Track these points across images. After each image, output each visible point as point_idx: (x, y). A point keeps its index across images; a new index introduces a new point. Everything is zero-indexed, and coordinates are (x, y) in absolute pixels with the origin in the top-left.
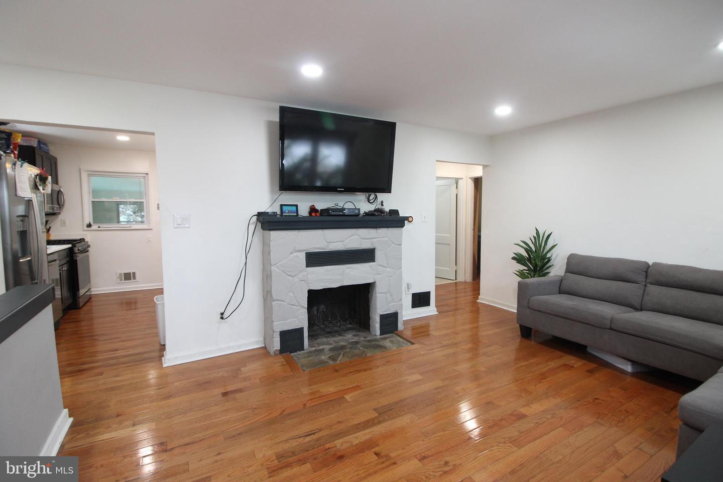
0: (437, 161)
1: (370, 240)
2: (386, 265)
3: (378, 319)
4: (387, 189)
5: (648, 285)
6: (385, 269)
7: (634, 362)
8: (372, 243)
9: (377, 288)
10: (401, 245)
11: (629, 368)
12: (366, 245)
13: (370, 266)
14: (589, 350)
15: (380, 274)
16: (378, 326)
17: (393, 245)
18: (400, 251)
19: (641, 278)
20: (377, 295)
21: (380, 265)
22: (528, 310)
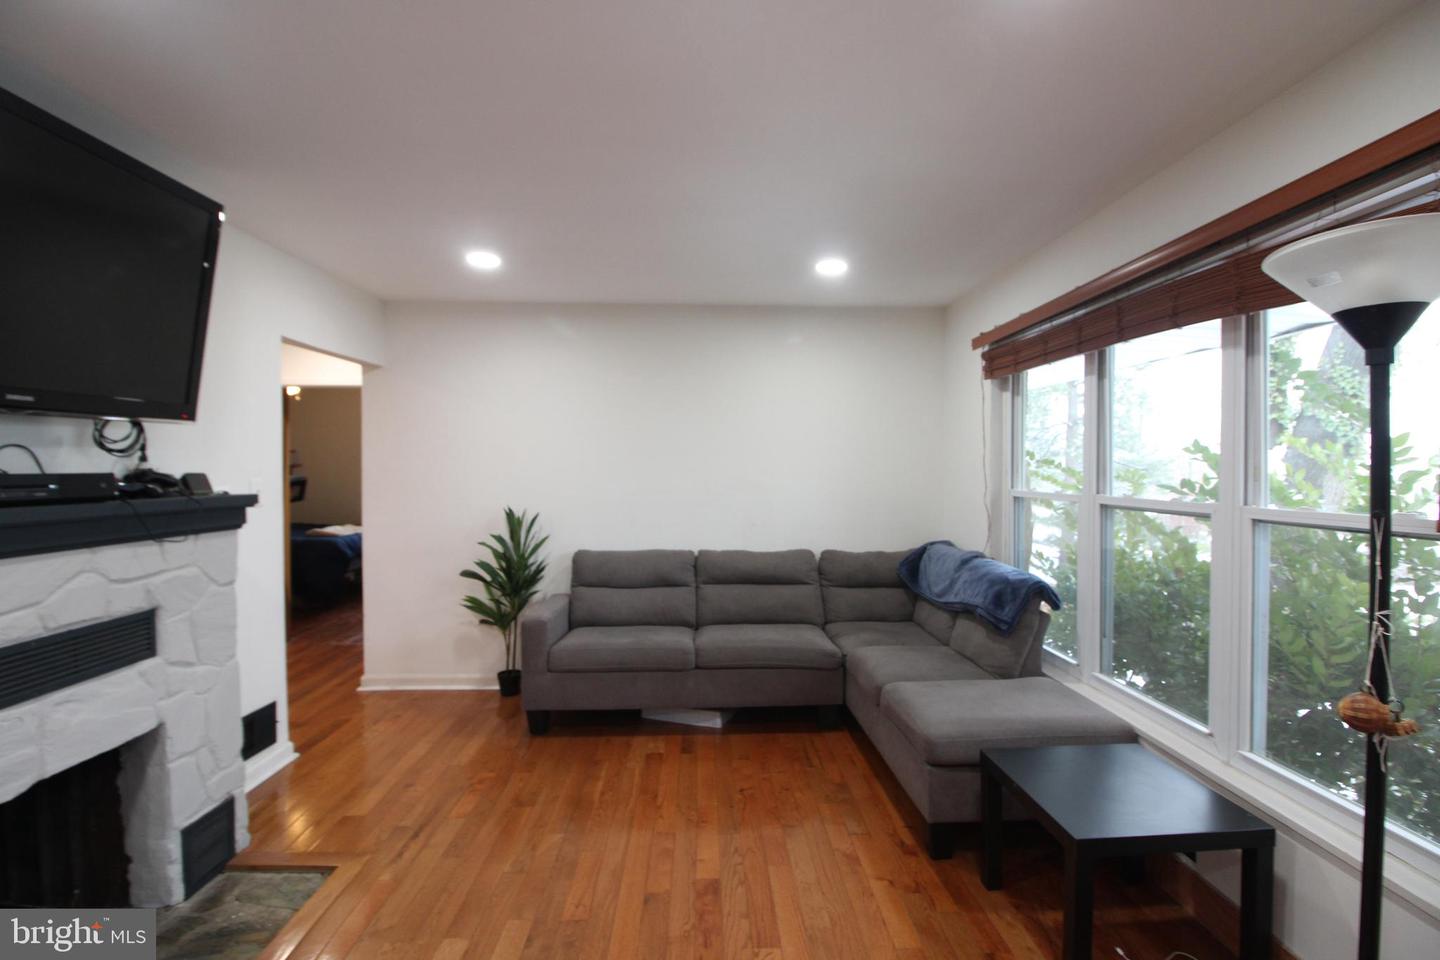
0: (286, 341)
1: (140, 582)
2: (192, 658)
3: (174, 847)
4: (183, 407)
5: (702, 586)
6: (189, 670)
7: (721, 710)
8: (148, 592)
9: (168, 742)
10: (231, 583)
11: (716, 722)
12: (125, 603)
13: (142, 674)
14: (645, 715)
15: (177, 693)
16: (175, 871)
17: (213, 588)
18: (230, 603)
19: (690, 577)
20: (171, 766)
21: (173, 664)
22: (549, 674)
